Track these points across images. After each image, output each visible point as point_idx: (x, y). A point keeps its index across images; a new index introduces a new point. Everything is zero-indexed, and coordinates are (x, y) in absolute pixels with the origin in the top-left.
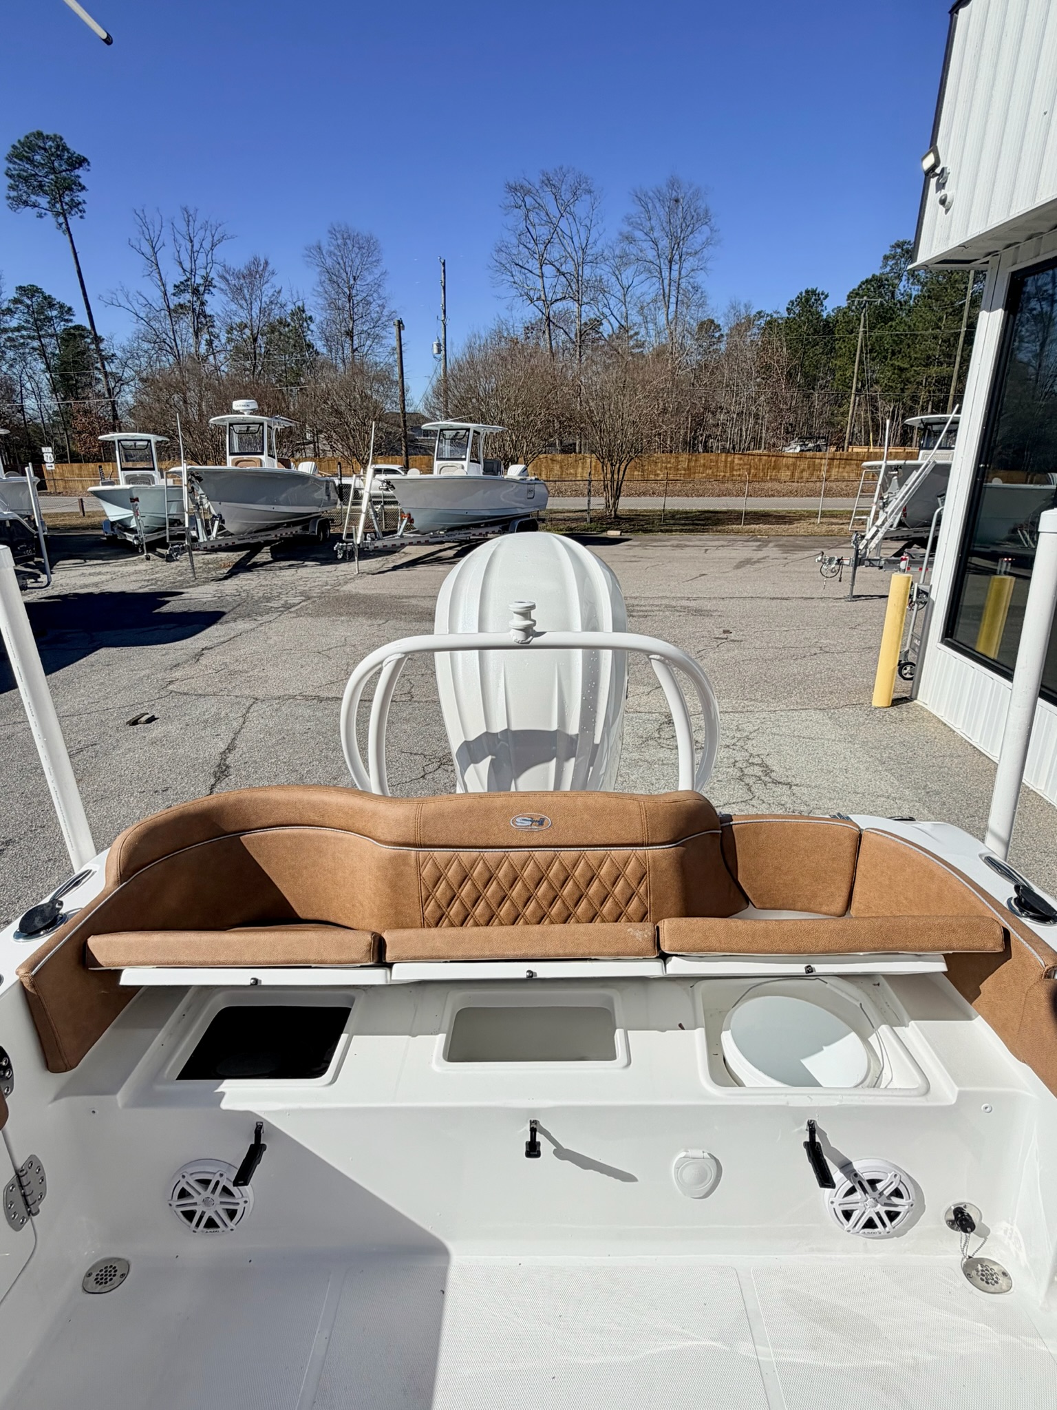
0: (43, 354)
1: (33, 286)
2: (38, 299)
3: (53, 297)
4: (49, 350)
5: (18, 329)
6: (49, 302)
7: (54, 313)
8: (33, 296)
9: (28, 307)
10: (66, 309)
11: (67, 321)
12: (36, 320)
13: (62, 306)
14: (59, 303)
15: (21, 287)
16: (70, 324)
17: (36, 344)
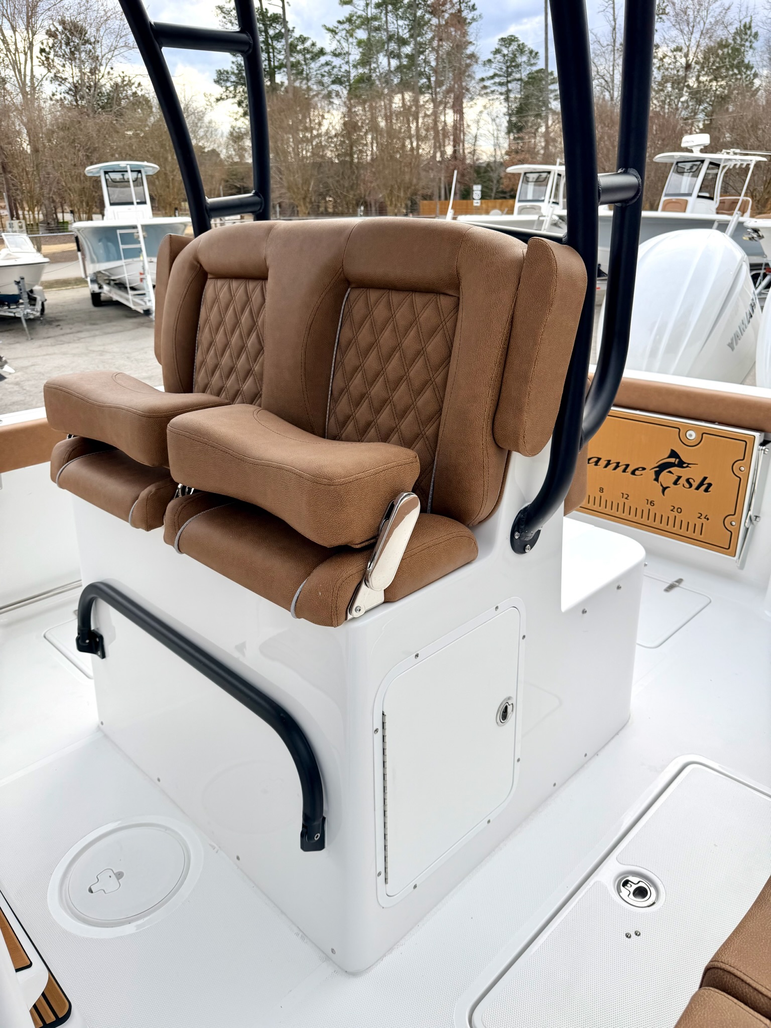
0: (507, 99)
1: (512, 36)
2: (514, 47)
3: (526, 44)
4: (512, 95)
5: (492, 77)
6: (521, 49)
7: (524, 58)
8: (510, 44)
9: (504, 56)
10: (534, 54)
11: (532, 65)
12: (508, 67)
13: (531, 52)
14: (529, 49)
15: (502, 39)
16: (535, 69)
17: (504, 89)
